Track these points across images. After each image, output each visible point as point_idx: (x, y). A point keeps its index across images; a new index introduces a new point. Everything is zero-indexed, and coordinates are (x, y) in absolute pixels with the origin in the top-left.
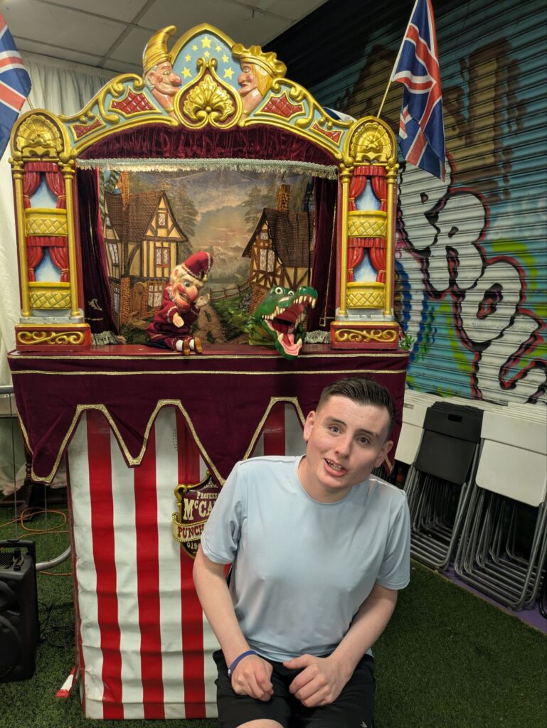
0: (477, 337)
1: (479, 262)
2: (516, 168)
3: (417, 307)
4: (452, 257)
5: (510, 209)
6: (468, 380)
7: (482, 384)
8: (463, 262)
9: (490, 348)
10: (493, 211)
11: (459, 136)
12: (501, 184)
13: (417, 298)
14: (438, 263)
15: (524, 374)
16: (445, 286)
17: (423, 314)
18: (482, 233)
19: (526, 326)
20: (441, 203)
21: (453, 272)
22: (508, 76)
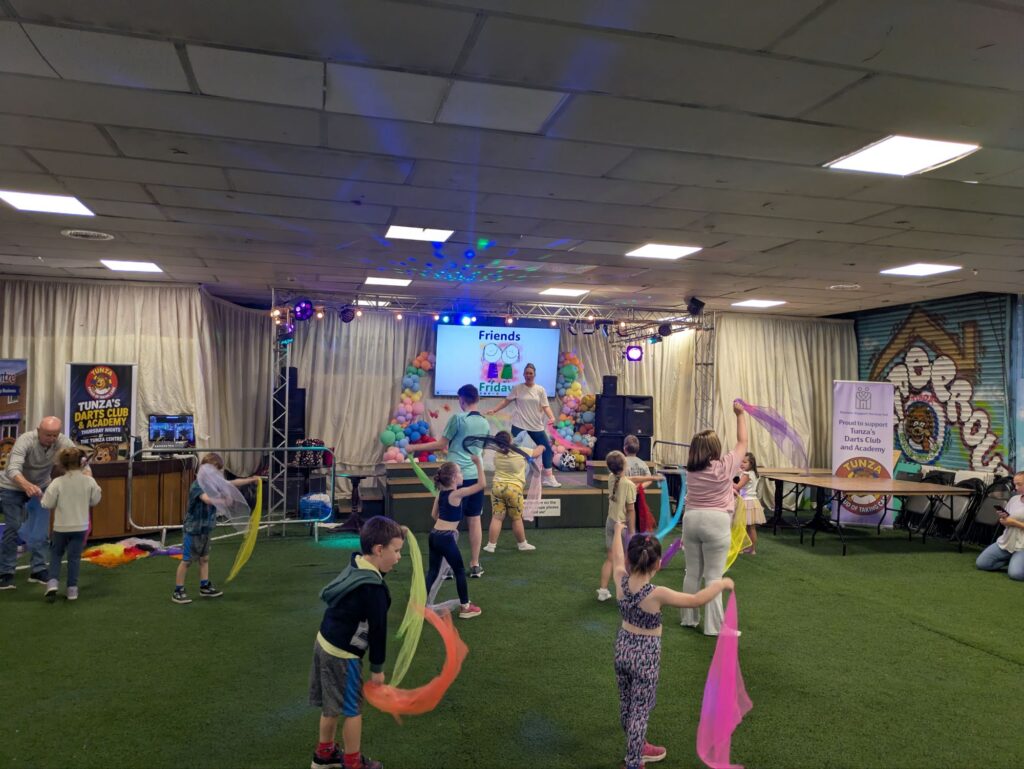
0: (972, 443)
1: (970, 410)
2: (983, 372)
3: (941, 429)
4: (958, 406)
5: (982, 388)
6: (968, 463)
7: (974, 465)
8: (963, 409)
9: (978, 448)
10: (975, 388)
11: (959, 354)
12: (978, 378)
13: (942, 425)
14: (952, 409)
15: (991, 459)
16: (955, 420)
17: (945, 433)
18: (971, 397)
19: (991, 439)
20: (952, 382)
21: (959, 414)
22: (979, 335)
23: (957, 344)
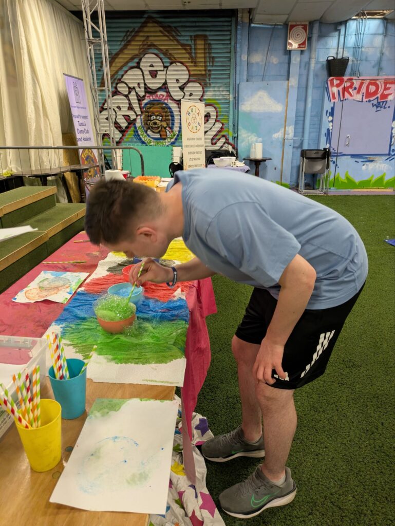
2: (212, 77)
3: (177, 121)
5: (211, 89)
9: (208, 133)
10: (205, 89)
12: (208, 81)
13: (177, 118)
15: (219, 139)
17: (180, 124)
18: (202, 96)
19: (219, 125)
20: (185, 84)
22: (208, 47)
23: (190, 54)
